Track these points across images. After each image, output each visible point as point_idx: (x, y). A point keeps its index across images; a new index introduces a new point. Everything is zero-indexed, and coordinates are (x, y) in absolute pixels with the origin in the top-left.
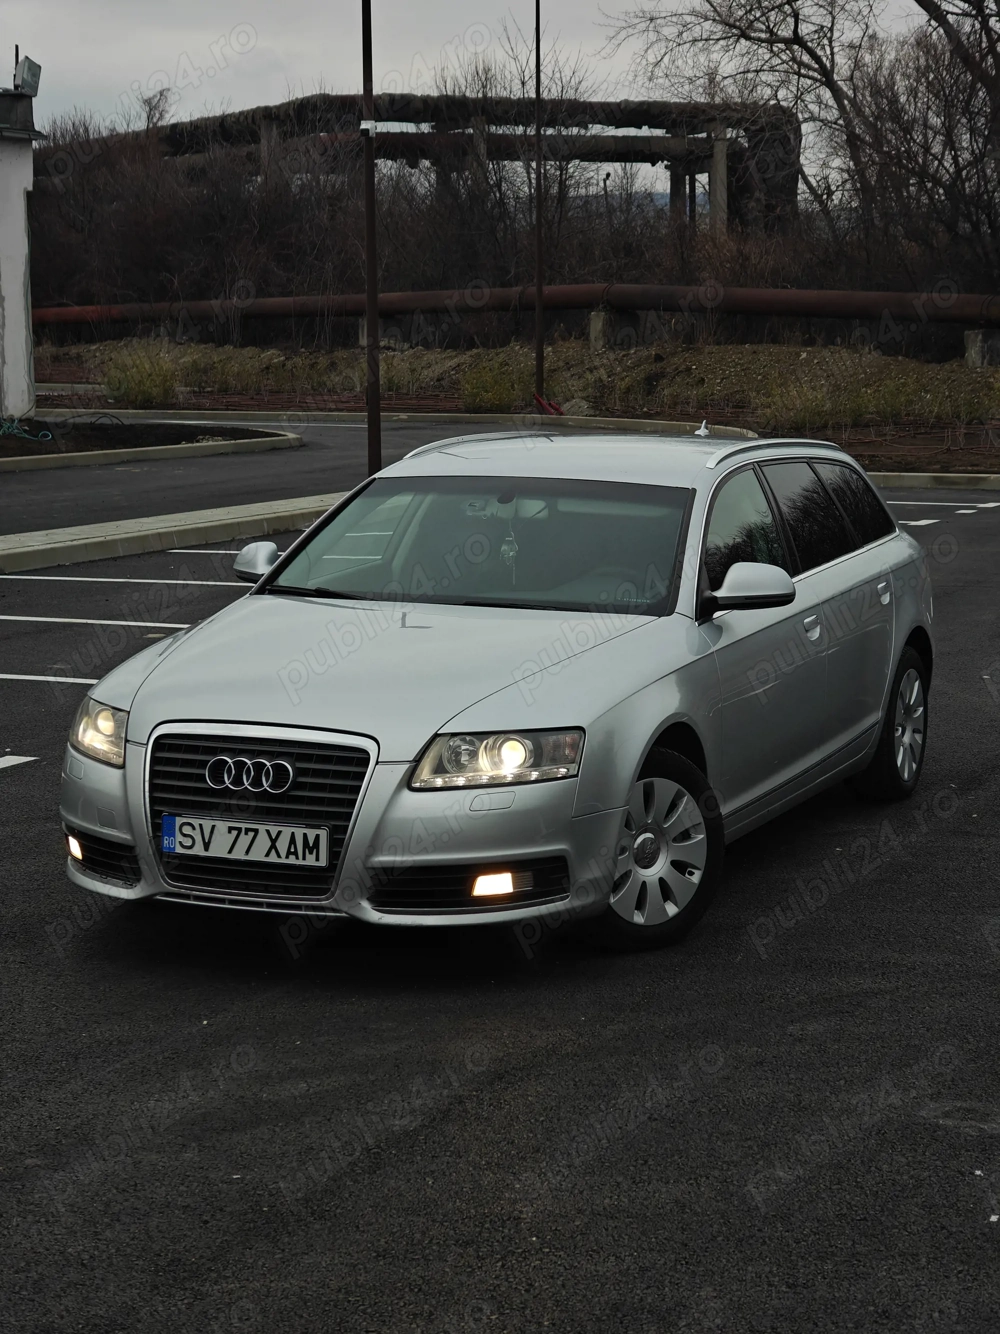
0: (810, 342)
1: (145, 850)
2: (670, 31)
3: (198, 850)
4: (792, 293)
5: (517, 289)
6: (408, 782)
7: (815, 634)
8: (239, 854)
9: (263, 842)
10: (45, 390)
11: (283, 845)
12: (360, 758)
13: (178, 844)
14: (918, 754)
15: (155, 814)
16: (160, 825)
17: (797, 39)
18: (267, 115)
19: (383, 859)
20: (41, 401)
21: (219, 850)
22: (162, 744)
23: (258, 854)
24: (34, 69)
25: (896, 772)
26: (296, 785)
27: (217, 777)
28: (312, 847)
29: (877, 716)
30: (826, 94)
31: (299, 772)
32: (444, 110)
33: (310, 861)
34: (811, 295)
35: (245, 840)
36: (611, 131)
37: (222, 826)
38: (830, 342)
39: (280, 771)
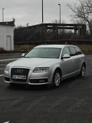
0: (86, 44)
1: (10, 78)
2: (73, 17)
3: (15, 78)
4: (84, 40)
5: (59, 40)
6: (33, 72)
7: (73, 61)
8: (18, 78)
9: (20, 77)
10: (15, 49)
11: (22, 77)
12: (29, 70)
13: (13, 78)
14: (84, 74)
15: (11, 75)
16: (12, 76)
17: (85, 17)
18: (38, 25)
19: (31, 78)
20: (15, 50)
21: (17, 78)
22: (12, 69)
23: (20, 78)
24: (15, 20)
25: (82, 75)
26: (23, 72)
27: (17, 72)
28: (24, 78)
29: (80, 70)
30: (87, 22)
31: (24, 71)
32: (54, 25)
33: (24, 79)
34: (86, 40)
35: (19, 77)
36: (69, 26)
37: (17, 76)
38: (88, 44)
39: (22, 71)
